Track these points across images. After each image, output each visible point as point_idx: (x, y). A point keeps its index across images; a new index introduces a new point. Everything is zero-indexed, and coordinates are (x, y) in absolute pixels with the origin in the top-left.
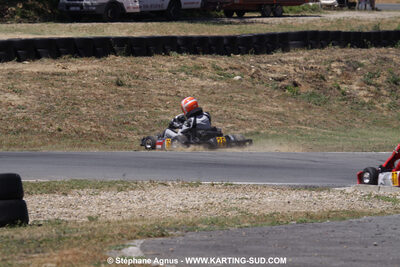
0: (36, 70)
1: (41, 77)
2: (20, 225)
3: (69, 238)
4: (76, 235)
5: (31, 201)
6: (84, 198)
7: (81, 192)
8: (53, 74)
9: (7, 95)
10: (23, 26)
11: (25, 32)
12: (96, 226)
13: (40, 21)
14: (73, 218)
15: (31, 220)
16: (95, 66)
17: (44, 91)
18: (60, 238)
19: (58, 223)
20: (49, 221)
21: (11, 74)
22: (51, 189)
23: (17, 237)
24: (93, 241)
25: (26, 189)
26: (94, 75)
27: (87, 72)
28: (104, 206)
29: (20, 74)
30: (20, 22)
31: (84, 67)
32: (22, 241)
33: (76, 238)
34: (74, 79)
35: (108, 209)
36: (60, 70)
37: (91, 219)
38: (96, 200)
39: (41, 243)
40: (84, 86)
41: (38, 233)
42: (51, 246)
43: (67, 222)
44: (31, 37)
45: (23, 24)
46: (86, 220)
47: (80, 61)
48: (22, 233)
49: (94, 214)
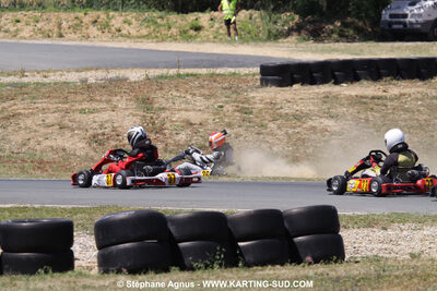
0: (353, 94)
1: (359, 101)
2: (336, 262)
3: (390, 276)
4: (397, 273)
5: (348, 236)
6: (405, 233)
7: (403, 227)
8: (373, 98)
9: (322, 120)
10: (341, 45)
11: (343, 52)
12: (419, 264)
13: (360, 40)
14: (393, 255)
15: (347, 257)
16: (420, 90)
17: (363, 116)
18: (379, 276)
19: (377, 259)
20: (367, 257)
21: (326, 98)
22: (369, 222)
23: (332, 274)
24: (416, 280)
25: (342, 223)
26: (417, 99)
27: (410, 95)
28: (427, 243)
29: (336, 97)
30: (338, 41)
31: (406, 91)
32: (338, 279)
33: (397, 277)
34: (395, 103)
35: (432, 245)
36: (380, 93)
37: (413, 256)
38: (418, 235)
39: (358, 281)
40: (406, 110)
41: (356, 270)
42: (370, 285)
43: (387, 259)
44: (349, 57)
45: (341, 44)
46: (408, 257)
47: (403, 83)
48: (338, 270)
49: (416, 251)
